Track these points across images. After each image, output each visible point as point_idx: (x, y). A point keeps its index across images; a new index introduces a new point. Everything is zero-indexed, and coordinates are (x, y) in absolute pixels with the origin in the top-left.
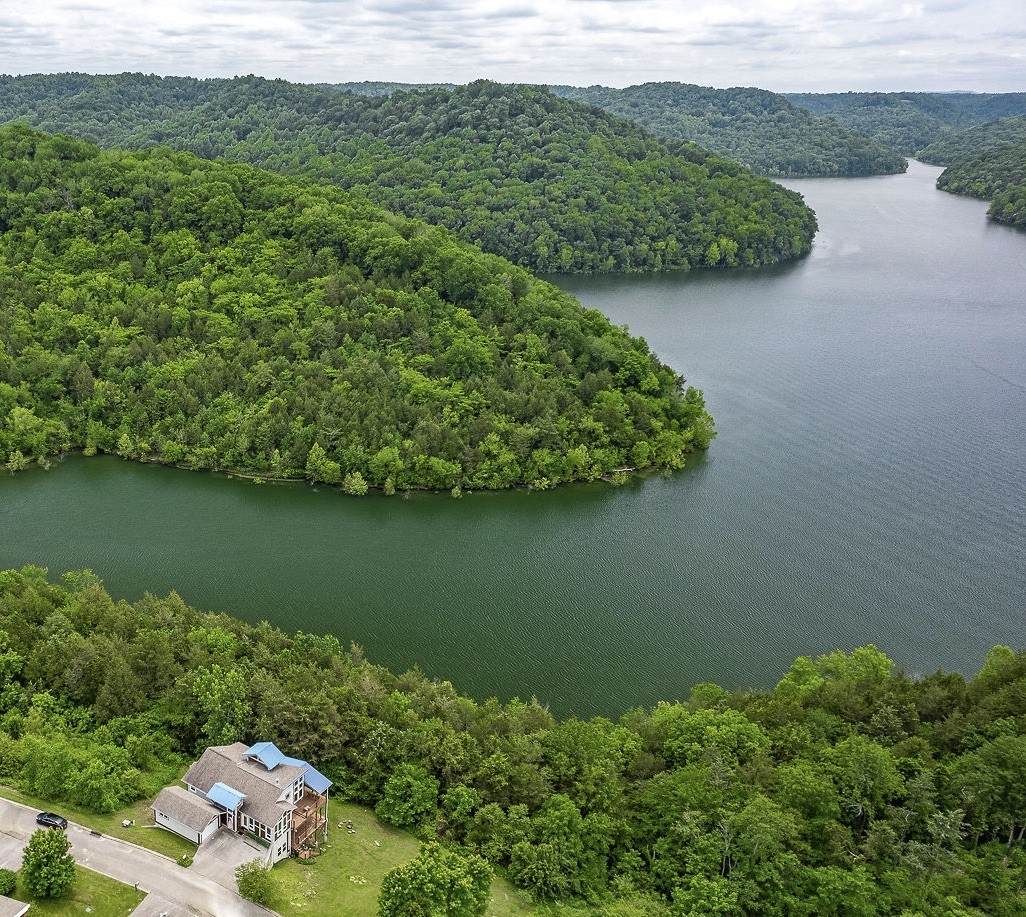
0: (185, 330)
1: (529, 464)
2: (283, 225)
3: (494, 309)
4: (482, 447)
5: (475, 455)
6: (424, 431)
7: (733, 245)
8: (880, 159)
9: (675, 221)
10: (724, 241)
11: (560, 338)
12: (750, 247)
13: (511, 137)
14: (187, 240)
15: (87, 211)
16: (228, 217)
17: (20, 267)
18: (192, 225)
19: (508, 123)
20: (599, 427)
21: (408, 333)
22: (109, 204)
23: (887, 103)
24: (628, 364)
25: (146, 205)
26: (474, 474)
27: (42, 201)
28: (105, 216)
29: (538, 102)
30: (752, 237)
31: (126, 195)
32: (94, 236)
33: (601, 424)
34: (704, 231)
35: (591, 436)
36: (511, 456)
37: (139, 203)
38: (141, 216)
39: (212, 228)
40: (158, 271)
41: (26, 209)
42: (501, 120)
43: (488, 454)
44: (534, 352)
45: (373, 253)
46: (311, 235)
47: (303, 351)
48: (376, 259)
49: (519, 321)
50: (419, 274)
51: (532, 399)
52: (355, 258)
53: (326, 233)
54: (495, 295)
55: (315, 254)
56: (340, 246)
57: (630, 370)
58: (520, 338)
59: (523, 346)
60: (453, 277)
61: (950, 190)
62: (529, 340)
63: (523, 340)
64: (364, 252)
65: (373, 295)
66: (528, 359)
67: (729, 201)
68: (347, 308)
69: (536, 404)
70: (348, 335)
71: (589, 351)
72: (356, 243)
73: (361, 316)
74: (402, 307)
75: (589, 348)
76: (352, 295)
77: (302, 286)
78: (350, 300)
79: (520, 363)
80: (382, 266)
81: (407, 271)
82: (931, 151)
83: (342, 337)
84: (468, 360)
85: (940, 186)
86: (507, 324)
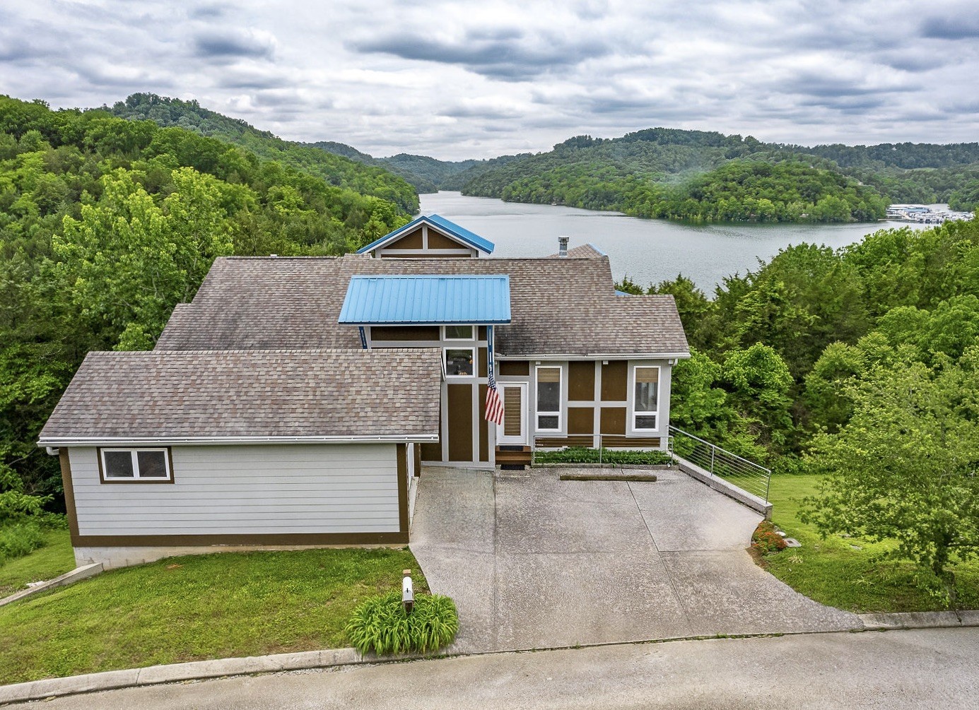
3: (238, 171)
8: (423, 185)
11: (311, 191)
23: (411, 160)
29: (193, 111)
42: (165, 121)
44: (293, 200)
45: (92, 133)
46: (9, 121)
47: (31, 210)
48: (96, 138)
49: (267, 180)
50: (149, 149)
51: (312, 227)
52: (70, 142)
53: (28, 120)
54: (235, 159)
55: (18, 139)
56: (49, 135)
57: (382, 213)
58: (274, 189)
59: (280, 197)
60: (189, 147)
61: (472, 195)
62: (285, 190)
63: (279, 191)
64: (81, 134)
65: (104, 163)
66: (288, 207)
67: (362, 174)
68: (74, 173)
69: (317, 231)
70: (85, 191)
71: (339, 202)
72: (68, 125)
73: (96, 178)
74: (142, 169)
75: (339, 199)
76: (78, 164)
77: (10, 163)
78: (77, 168)
79: (282, 210)
80: (105, 144)
81: (136, 147)
82: (446, 185)
83: (79, 195)
84: (233, 201)
85: (465, 194)
86: (257, 183)
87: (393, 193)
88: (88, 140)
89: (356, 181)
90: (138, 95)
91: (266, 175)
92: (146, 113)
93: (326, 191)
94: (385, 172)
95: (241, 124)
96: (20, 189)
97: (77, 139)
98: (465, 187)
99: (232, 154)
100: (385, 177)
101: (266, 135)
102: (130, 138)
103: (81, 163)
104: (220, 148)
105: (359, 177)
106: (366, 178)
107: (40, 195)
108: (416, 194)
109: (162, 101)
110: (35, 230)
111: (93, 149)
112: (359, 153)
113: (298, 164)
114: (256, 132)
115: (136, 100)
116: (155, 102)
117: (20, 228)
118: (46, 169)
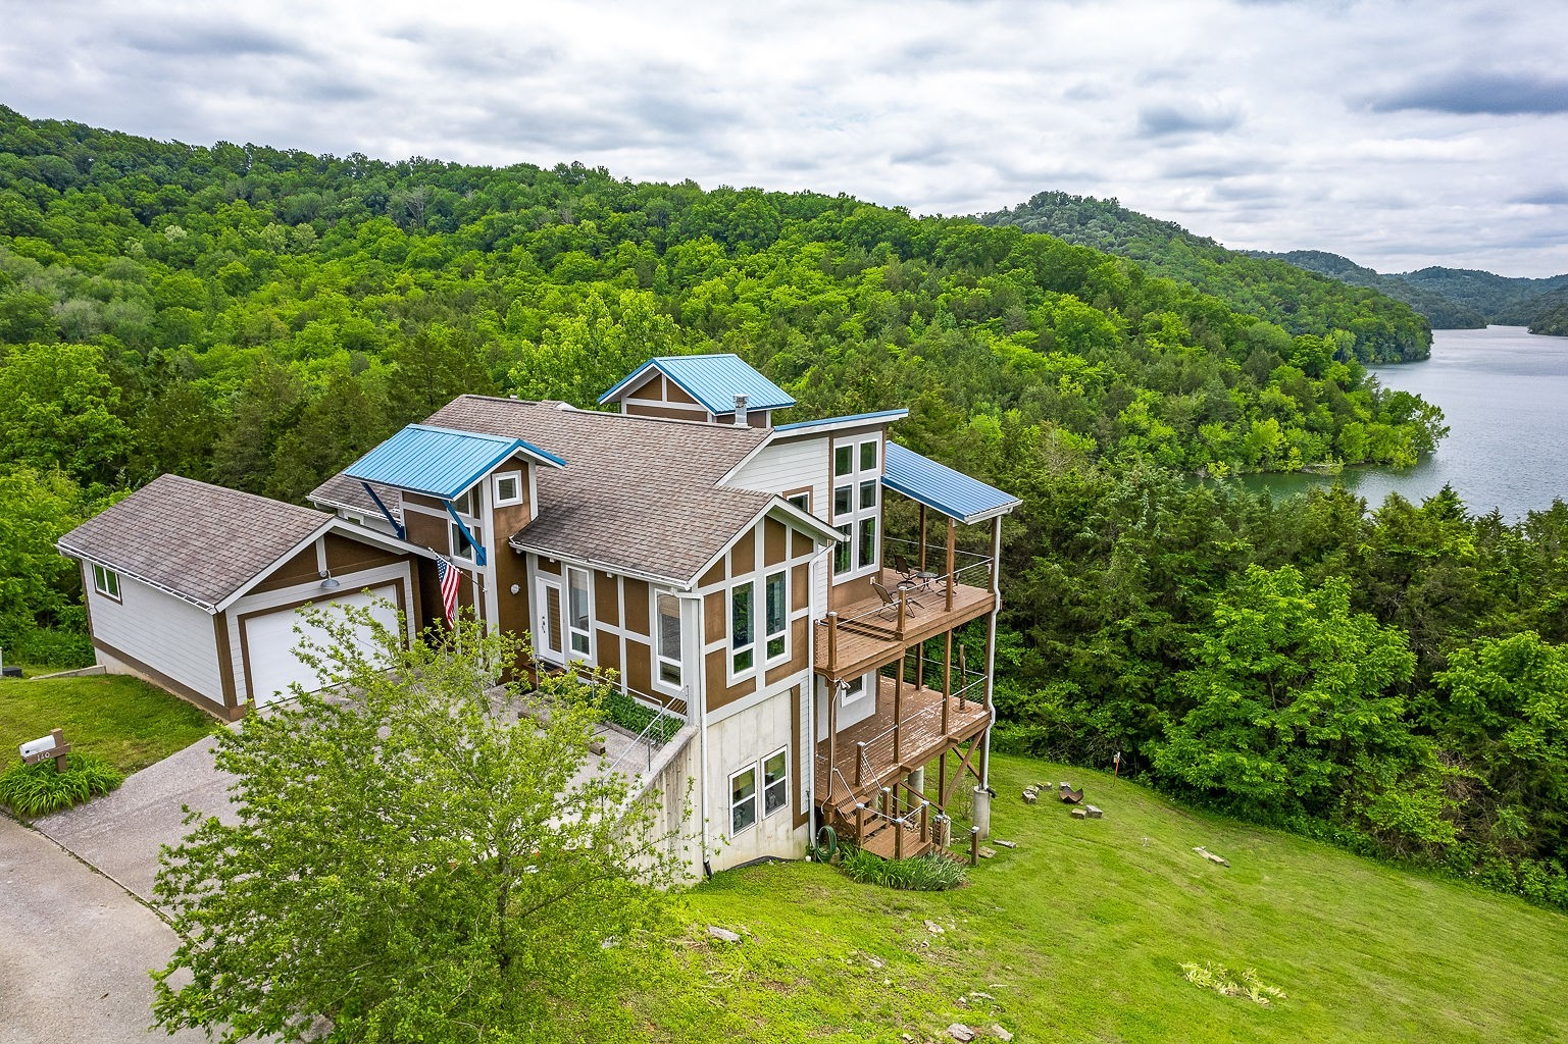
0: (698, 322)
1: (1195, 443)
2: (829, 228)
3: (1110, 292)
4: (1124, 418)
5: (1115, 428)
6: (1034, 397)
7: (1350, 336)
8: (1459, 315)
9: (1279, 313)
10: (1339, 332)
11: (1205, 320)
12: (1368, 339)
13: (1083, 240)
14: (708, 249)
15: (589, 225)
16: (760, 224)
17: (501, 281)
18: (717, 236)
19: (1078, 227)
20: (1290, 401)
21: (999, 312)
22: (615, 218)
23: (1447, 277)
24: (1305, 348)
25: (663, 219)
26: (1116, 453)
27: (537, 219)
28: (610, 233)
29: (1109, 212)
30: (1369, 331)
31: (640, 208)
32: (596, 253)
33: (1292, 398)
34: (1314, 323)
35: (1279, 411)
36: (1168, 431)
37: (654, 218)
38: (654, 231)
39: (741, 236)
40: (671, 282)
41: (515, 227)
42: (1071, 226)
43: (1133, 429)
44: (1174, 332)
45: (944, 243)
46: (864, 232)
47: (855, 332)
48: (948, 249)
49: (1146, 303)
50: (1006, 262)
51: (1186, 370)
52: (922, 254)
53: (883, 231)
54: (1110, 275)
55: (869, 251)
56: (902, 247)
57: (1308, 355)
58: (1152, 316)
59: (1158, 327)
60: (1053, 259)
61: (1549, 334)
62: (1166, 318)
63: (1157, 318)
64: (932, 246)
65: (948, 280)
66: (1166, 341)
67: (1335, 298)
68: (913, 291)
69: (1191, 375)
70: (916, 313)
71: (1246, 337)
72: (921, 235)
73: (933, 297)
74: (988, 287)
75: (1246, 333)
76: (919, 280)
77: (853, 280)
78: (917, 285)
79: (1156, 345)
80: (957, 256)
81: (991, 260)
82: (1506, 315)
83: (909, 318)
84: (1086, 331)
85: (1535, 331)
86: (1131, 307)
87: (1384, 327)
88: (939, 252)
89: (1322, 308)
90: (1044, 194)
91: (1147, 297)
92: (1050, 217)
93: (1230, 321)
94: (1377, 294)
95: (1172, 228)
96: (854, 308)
97: (928, 252)
98: (1537, 320)
99: (1106, 270)
100: (1375, 304)
101: (1206, 242)
102: (987, 249)
103: (922, 279)
104: (1092, 261)
105: (1330, 303)
106: (1341, 304)
107: (869, 315)
108: (1427, 329)
109: (1071, 201)
110: (850, 356)
111: (940, 263)
112: (1356, 267)
113: (1239, 283)
114: (1191, 238)
115: (1041, 200)
116: (1063, 202)
117: (837, 353)
118: (884, 286)
